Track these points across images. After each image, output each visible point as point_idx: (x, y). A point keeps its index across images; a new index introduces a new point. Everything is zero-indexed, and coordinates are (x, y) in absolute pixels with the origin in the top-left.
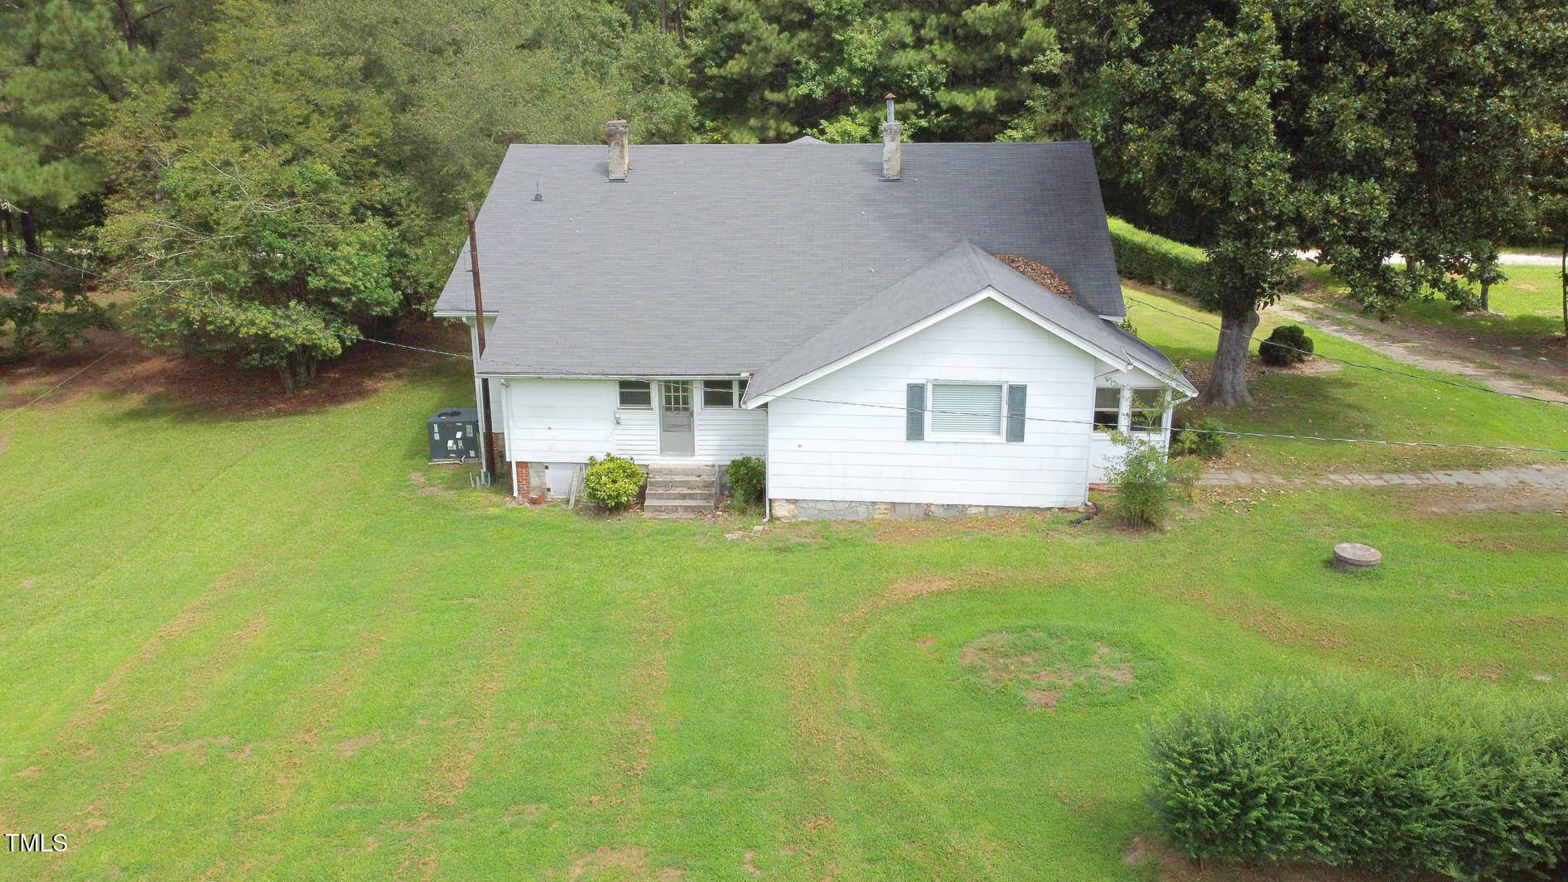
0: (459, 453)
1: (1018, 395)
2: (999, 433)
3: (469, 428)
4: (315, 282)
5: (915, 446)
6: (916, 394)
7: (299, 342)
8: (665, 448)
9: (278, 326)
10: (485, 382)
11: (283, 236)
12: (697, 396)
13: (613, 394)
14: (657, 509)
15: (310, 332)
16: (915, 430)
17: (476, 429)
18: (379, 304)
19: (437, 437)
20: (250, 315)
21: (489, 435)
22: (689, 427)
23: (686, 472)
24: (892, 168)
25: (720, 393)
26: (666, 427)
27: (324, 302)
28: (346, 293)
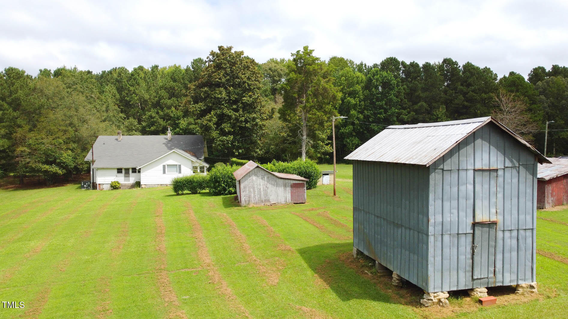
0: (86, 188)
1: (180, 166)
2: (177, 172)
3: (89, 183)
4: (58, 161)
5: (164, 175)
6: (164, 166)
7: (54, 172)
8: (125, 180)
9: (50, 169)
10: (93, 169)
11: (52, 152)
12: (131, 171)
13: (116, 171)
14: (122, 189)
15: (56, 170)
16: (164, 172)
17: (90, 183)
18: (70, 166)
19: (82, 185)
20: (45, 166)
21: (93, 183)
22: (129, 177)
23: (128, 184)
24: (169, 139)
25: (134, 170)
26: (125, 177)
27: (59, 165)
28: (64, 163)
